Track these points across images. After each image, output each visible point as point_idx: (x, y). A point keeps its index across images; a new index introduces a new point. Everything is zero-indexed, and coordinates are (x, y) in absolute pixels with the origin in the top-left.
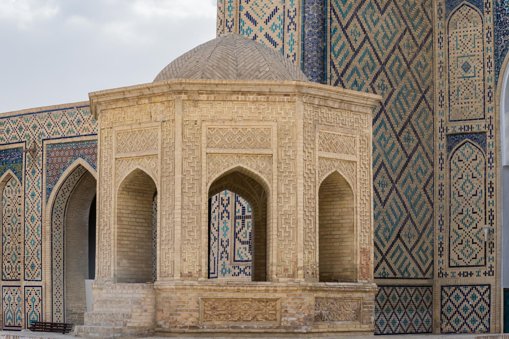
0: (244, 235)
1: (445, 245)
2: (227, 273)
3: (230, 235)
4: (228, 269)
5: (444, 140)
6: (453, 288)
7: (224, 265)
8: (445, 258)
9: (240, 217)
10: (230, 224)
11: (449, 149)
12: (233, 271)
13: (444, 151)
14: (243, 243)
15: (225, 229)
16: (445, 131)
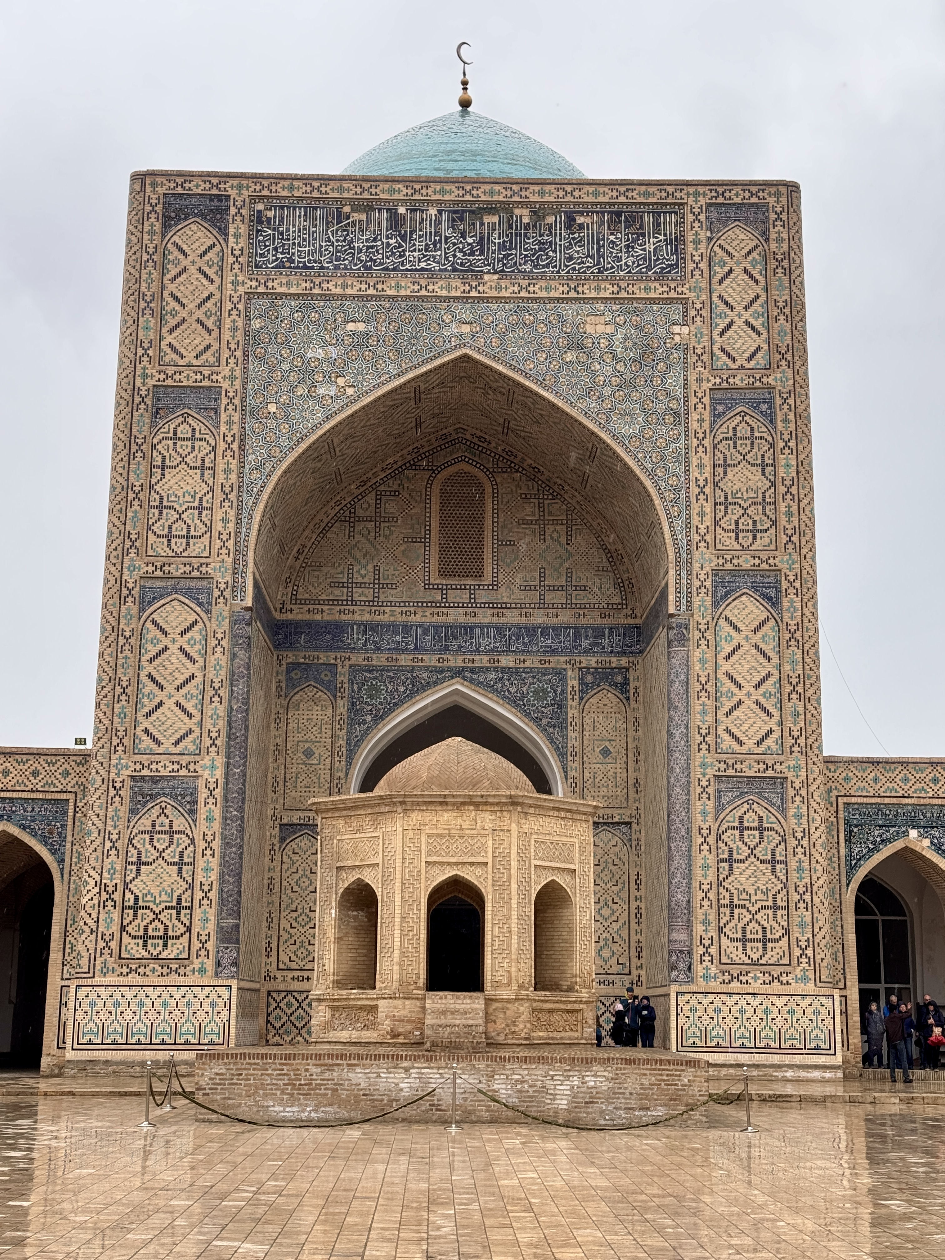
0: (137, 929)
1: (274, 945)
2: (110, 973)
3: (115, 928)
4: (111, 968)
5: (277, 829)
6: (283, 994)
7: (105, 963)
8: (273, 959)
9: (130, 907)
10: (116, 915)
11: (282, 840)
12: (119, 970)
13: (276, 841)
14: (134, 937)
15: (109, 920)
16: (279, 820)
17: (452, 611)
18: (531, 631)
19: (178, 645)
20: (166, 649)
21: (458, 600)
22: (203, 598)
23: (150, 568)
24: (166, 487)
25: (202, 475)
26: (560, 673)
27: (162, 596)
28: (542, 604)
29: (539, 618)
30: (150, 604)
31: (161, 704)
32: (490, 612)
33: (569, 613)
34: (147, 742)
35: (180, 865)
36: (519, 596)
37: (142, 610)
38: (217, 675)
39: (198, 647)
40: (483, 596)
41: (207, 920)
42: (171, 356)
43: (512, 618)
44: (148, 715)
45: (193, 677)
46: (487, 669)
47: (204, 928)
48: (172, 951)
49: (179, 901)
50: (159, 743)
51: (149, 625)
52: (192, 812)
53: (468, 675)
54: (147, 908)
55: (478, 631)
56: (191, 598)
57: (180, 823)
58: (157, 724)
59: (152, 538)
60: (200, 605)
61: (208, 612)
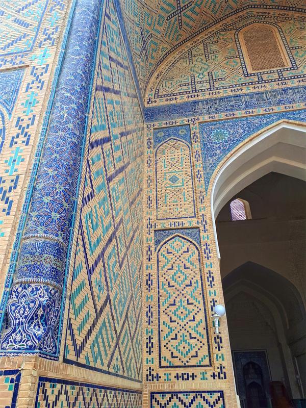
1: (155, 340)
5: (152, 234)
6: (168, 396)
8: (155, 355)
11: (157, 242)
13: (152, 243)
16: (153, 227)
17: (268, 84)
21: (270, 78)
32: (296, 80)
40: (288, 74)
53: (291, 116)
55: (290, 91)
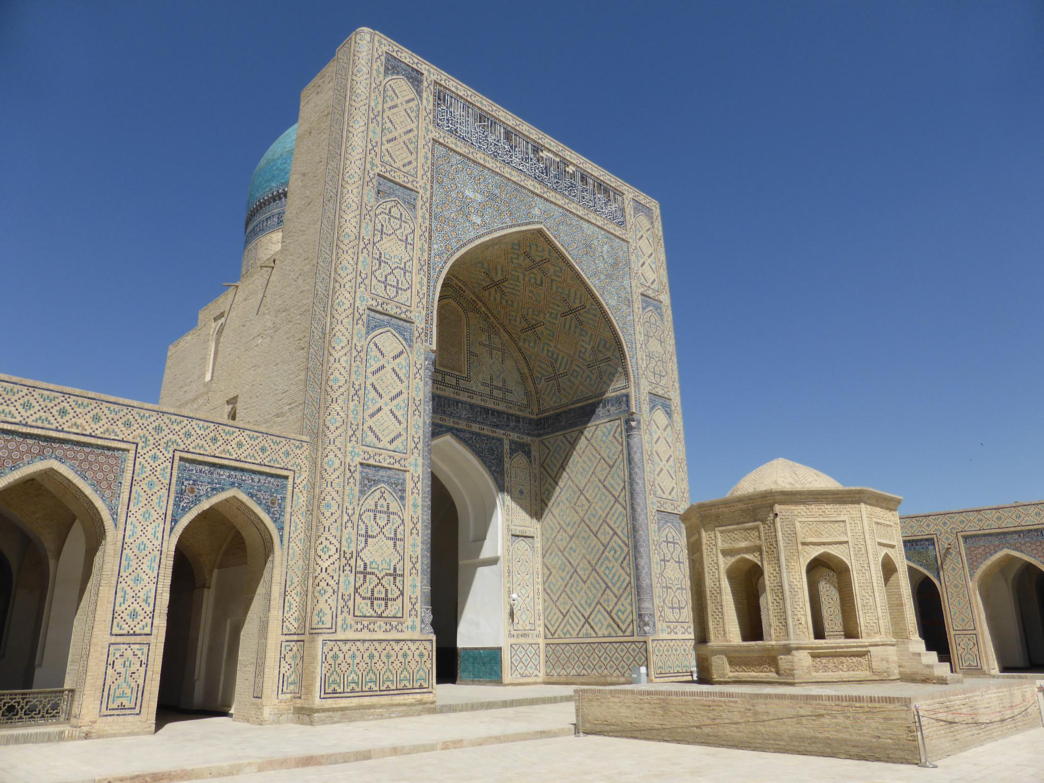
0: (366, 591)
2: (349, 628)
3: (352, 590)
4: (349, 625)
7: (344, 620)
9: (361, 573)
10: (351, 579)
12: (355, 626)
14: (364, 598)
15: (347, 582)
17: (447, 389)
18: (486, 410)
19: (391, 366)
20: (383, 367)
21: (450, 383)
22: (407, 335)
23: (375, 303)
24: (384, 247)
25: (406, 248)
26: (500, 440)
27: (380, 326)
28: (491, 396)
29: (490, 405)
30: (373, 329)
31: (380, 409)
32: (467, 394)
33: (505, 405)
34: (371, 438)
35: (395, 539)
36: (481, 388)
37: (368, 333)
38: (418, 395)
39: (404, 370)
40: (462, 383)
41: (415, 586)
42: (387, 158)
43: (477, 401)
44: (372, 415)
45: (401, 393)
46: (465, 431)
47: (414, 592)
48: (391, 611)
49: (395, 569)
50: (379, 440)
51: (372, 345)
52: (402, 498)
53: (455, 432)
54: (373, 573)
55: (460, 405)
56: (400, 333)
57: (394, 507)
58: (378, 424)
59: (374, 281)
60: (405, 340)
61: (410, 346)
